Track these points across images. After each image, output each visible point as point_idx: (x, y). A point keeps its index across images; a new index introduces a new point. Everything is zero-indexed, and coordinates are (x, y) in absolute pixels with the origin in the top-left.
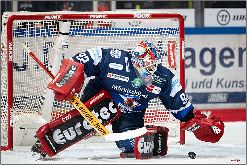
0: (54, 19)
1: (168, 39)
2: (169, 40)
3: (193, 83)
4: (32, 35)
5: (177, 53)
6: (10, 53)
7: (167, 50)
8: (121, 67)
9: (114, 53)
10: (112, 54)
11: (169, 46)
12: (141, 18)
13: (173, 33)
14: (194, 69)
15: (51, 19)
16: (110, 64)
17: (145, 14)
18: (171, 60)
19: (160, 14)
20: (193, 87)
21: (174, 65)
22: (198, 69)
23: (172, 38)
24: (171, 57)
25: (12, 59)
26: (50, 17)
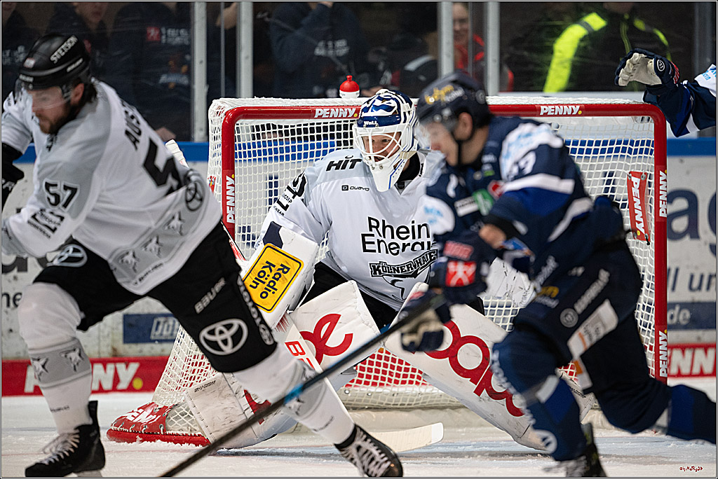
0: (340, 116)
1: (627, 167)
2: (629, 171)
3: (692, 277)
5: (650, 202)
6: (228, 203)
7: (627, 194)
11: (630, 184)
12: (558, 115)
13: (641, 153)
14: (695, 242)
15: (331, 116)
17: (567, 105)
18: (637, 219)
19: (610, 105)
20: (691, 288)
21: (644, 232)
22: (706, 243)
23: (638, 165)
24: (636, 211)
25: (232, 218)
26: (328, 113)
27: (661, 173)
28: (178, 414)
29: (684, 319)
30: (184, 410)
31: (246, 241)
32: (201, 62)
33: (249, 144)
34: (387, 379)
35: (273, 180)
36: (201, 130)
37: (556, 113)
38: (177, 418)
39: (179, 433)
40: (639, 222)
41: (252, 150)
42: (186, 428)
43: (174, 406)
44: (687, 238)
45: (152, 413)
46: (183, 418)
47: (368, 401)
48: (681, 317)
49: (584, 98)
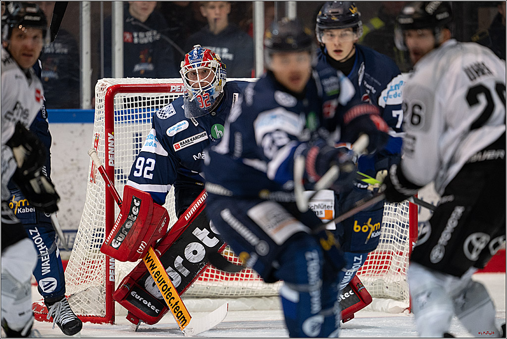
4: (145, 121)
6: (109, 152)
8: (185, 123)
9: (164, 113)
10: (161, 116)
15: (181, 92)
16: (168, 133)
25: (113, 163)
26: (180, 89)
30: (79, 299)
31: (120, 180)
32: (87, 53)
33: (122, 111)
34: (220, 277)
35: (139, 137)
36: (87, 100)
38: (74, 304)
41: (124, 115)
42: (80, 311)
43: (71, 295)
46: (78, 304)
47: (207, 292)
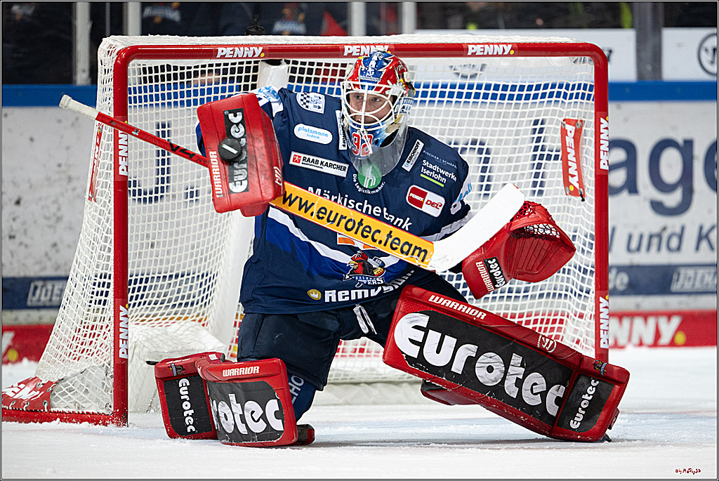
0: (245, 56)
1: (561, 114)
2: (563, 118)
3: (630, 237)
4: (182, 103)
5: (586, 153)
6: (120, 153)
7: (560, 144)
8: (327, 136)
9: (308, 99)
10: (302, 100)
11: (564, 133)
12: (488, 55)
13: (577, 97)
14: (634, 198)
15: (234, 58)
16: (297, 127)
17: (498, 44)
18: (570, 172)
19: (540, 44)
20: (629, 249)
21: (578, 188)
22: (645, 199)
23: (573, 111)
24: (570, 164)
25: (125, 170)
26: (232, 52)
27: (602, 120)
28: (64, 390)
29: (622, 284)
31: (137, 197)
33: (140, 88)
36: (84, 71)
37: (485, 53)
38: (63, 394)
39: (65, 410)
40: (573, 176)
41: (143, 94)
42: (72, 405)
43: (60, 380)
44: (625, 194)
45: (35, 389)
46: (69, 394)
48: (618, 282)
49: (517, 36)
